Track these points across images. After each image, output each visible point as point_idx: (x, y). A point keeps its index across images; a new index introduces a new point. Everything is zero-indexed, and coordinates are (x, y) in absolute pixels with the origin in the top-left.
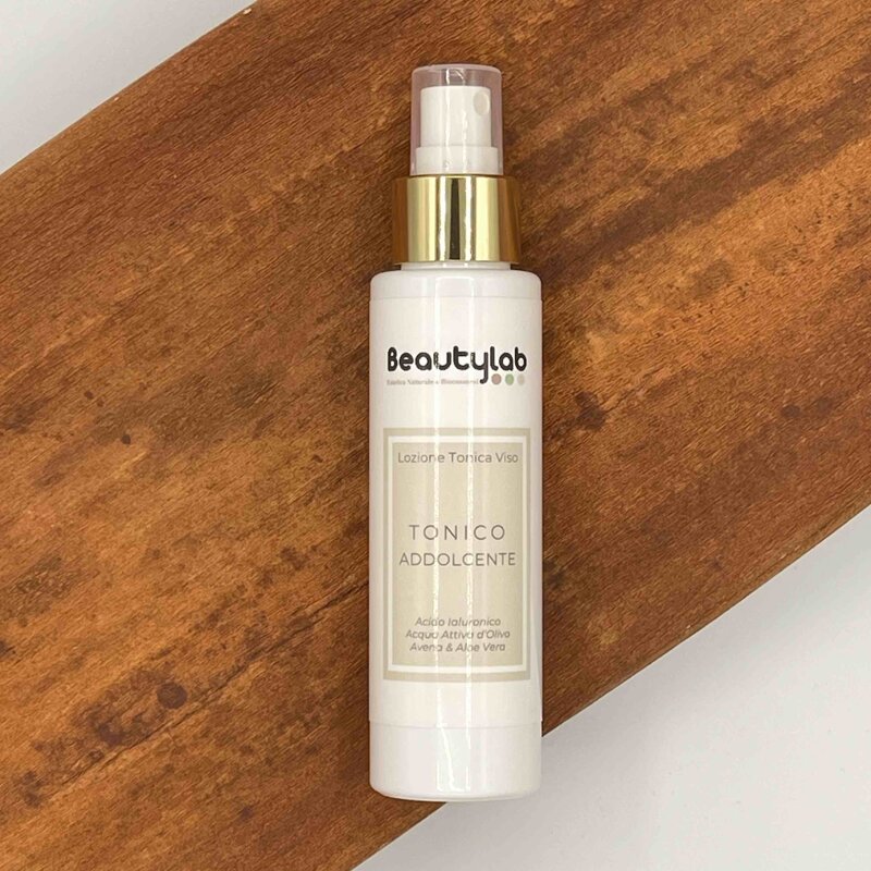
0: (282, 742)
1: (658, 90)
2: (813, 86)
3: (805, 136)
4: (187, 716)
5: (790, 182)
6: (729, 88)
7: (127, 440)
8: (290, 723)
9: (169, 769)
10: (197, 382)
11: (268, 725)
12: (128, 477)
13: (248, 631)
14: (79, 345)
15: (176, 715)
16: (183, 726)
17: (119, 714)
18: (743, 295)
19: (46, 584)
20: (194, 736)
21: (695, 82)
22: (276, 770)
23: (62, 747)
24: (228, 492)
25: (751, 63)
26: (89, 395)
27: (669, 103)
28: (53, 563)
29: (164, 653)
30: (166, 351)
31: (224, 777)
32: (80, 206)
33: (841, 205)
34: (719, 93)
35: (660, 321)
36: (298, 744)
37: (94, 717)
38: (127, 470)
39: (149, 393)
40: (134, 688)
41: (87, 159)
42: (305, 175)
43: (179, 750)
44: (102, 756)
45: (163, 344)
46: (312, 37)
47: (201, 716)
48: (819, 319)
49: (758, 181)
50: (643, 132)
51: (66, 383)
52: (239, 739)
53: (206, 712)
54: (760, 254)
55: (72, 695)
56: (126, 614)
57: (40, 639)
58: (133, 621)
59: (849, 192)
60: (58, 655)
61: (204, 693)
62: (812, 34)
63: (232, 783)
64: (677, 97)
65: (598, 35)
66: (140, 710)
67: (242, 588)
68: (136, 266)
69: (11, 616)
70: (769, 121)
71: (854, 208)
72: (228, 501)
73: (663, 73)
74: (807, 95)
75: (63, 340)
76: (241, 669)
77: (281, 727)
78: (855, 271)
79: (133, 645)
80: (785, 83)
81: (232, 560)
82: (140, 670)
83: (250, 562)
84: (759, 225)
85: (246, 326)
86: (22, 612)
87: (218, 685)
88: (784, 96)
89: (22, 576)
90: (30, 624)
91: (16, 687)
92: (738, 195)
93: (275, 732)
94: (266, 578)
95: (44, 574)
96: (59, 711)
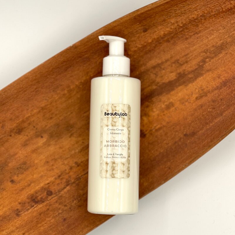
0: (73, 204)
1: (158, 65)
2: (192, 65)
3: (190, 76)
4: (52, 198)
5: (186, 86)
6: (174, 65)
7: (42, 137)
8: (75, 200)
9: (48, 209)
10: (58, 125)
11: (70, 200)
12: (42, 145)
13: (67, 180)
14: (33, 116)
15: (50, 197)
16: (52, 200)
17: (38, 196)
18: (176, 109)
19: (23, 168)
20: (54, 202)
21: (166, 64)
22: (72, 210)
23: (25, 203)
24: (64, 149)
25: (179, 60)
26: (34, 127)
27: (161, 68)
28: (25, 163)
29: (48, 183)
30: (51, 118)
31: (60, 211)
32: (34, 86)
33: (197, 91)
34: (172, 66)
35: (158, 115)
36: (76, 205)
37: (32, 197)
38: (42, 144)
39: (47, 127)
40: (41, 191)
41: (36, 76)
42: (82, 81)
43: (50, 205)
44: (33, 206)
45: (51, 116)
46: (85, 52)
47: (55, 198)
48: (192, 115)
49: (180, 85)
50: (155, 74)
51: (29, 124)
52: (64, 203)
53: (57, 197)
54: (180, 100)
55: (27, 192)
56: (40, 175)
57: (21, 180)
58: (42, 177)
59: (199, 88)
60: (25, 183)
61: (56, 193)
62: (191, 54)
63: (62, 213)
64: (163, 67)
65: (146, 53)
66: (42, 196)
67: (66, 170)
68: (46, 99)
69: (15, 174)
70: (182, 73)
71: (200, 91)
72: (63, 151)
73: (160, 62)
74: (190, 67)
75: (29, 115)
76: (65, 188)
77: (73, 201)
78: (200, 105)
79: (41, 181)
80: (186, 65)
81: (64, 164)
82: (42, 187)
83: (68, 164)
84: (180, 94)
85: (69, 113)
86: (18, 174)
87: (59, 191)
88: (185, 67)
89: (18, 166)
90: (19, 176)
91: (16, 190)
92: (175, 88)
93: (72, 202)
94: (71, 168)
95: (23, 166)
96: (25, 196)
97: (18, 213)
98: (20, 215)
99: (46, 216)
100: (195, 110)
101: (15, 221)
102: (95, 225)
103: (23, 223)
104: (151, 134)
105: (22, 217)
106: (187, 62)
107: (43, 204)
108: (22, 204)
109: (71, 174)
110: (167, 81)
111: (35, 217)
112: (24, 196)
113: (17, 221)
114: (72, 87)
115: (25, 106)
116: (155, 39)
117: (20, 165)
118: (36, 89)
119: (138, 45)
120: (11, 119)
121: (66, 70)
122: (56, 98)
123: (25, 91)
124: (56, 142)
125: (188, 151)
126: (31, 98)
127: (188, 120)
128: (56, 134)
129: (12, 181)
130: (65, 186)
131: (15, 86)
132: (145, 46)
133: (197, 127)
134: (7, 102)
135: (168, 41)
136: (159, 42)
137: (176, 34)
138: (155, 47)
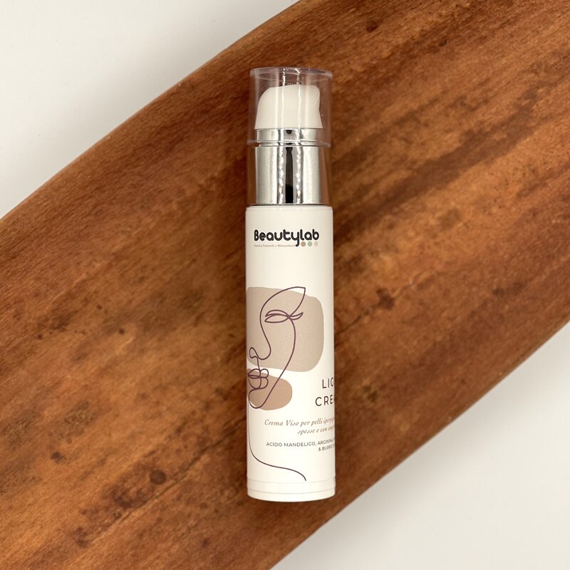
0: (223, 500)
1: (412, 116)
2: (500, 108)
3: (496, 137)
5: (489, 163)
6: (452, 112)
7: (122, 332)
8: (227, 488)
9: (160, 520)
10: (160, 296)
11: (214, 490)
12: (124, 353)
13: (199, 437)
14: (94, 278)
15: (161, 488)
16: (166, 494)
17: (128, 490)
18: (468, 227)
19: (81, 418)
20: (173, 500)
21: (433, 110)
22: (220, 516)
23: (97, 511)
24: (182, 358)
25: (463, 97)
26: (99, 307)
27: (419, 122)
28: (84, 405)
29: (152, 452)
30: (142, 279)
31: (192, 522)
32: (90, 200)
33: (519, 175)
34: (447, 115)
35: (422, 246)
36: (232, 500)
37: (114, 493)
38: (123, 349)
39: (134, 304)
40: (136, 474)
42: (216, 174)
43: (163, 509)
44: (120, 515)
45: (140, 275)
46: (217, 97)
47: (175, 487)
48: (511, 239)
49: (472, 163)
50: (405, 140)
51: (86, 301)
52: (198, 500)
53: (178, 485)
54: (476, 203)
55: (100, 481)
56: (128, 432)
57: (80, 450)
58: (133, 436)
59: (524, 167)
60: (91, 458)
61: (176, 474)
62: (498, 79)
63: (196, 525)
64: (423, 119)
65: (377, 86)
66: (140, 487)
67: (193, 413)
68: (123, 232)
69: (63, 437)
70: (476, 130)
71: (527, 175)
72: (182, 363)
73: (414, 106)
74: (497, 113)
75: (84, 276)
76: (197, 459)
77: (222, 491)
78: (530, 210)
79: (134, 449)
80: (483, 108)
81: (187, 396)
82: (138, 464)
83: (198, 398)
84: (474, 188)
85: (187, 263)
86: (68, 435)
87: (184, 469)
88: (483, 115)
89: (67, 414)
90: (73, 442)
91: (68, 479)
92: (461, 172)
93: (219, 494)
94: (208, 406)
95: (80, 411)
96: (94, 490)
97: (82, 539)
98: (87, 542)
99: (156, 538)
100: (518, 224)
101: (78, 560)
102: (285, 549)
103: (98, 563)
104: (408, 297)
105: (94, 547)
106: (486, 101)
107: (144, 507)
108: (91, 512)
109: (209, 421)
110: (437, 155)
111: (128, 543)
112: (92, 492)
113: (83, 558)
114: (188, 193)
115: (70, 254)
116: (397, 46)
117: (72, 411)
118: (95, 206)
119: (353, 67)
120: (37, 295)
121: (170, 150)
122: (152, 226)
123: (67, 216)
124: (159, 340)
125: (508, 334)
126: (86, 231)
127: (501, 253)
128: (156, 319)
129: (57, 456)
130: (197, 456)
131: (41, 204)
132: (375, 67)
133: (527, 269)
134: (23, 250)
135: (433, 49)
136: (408, 53)
137: (454, 29)
138: (399, 70)
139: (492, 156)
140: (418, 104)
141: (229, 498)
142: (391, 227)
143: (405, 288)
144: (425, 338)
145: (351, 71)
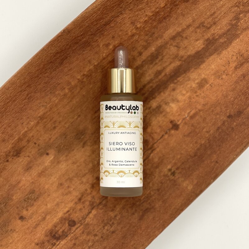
0: (104, 231)
1: (179, 34)
2: (222, 26)
3: (221, 40)
4: (77, 228)
5: (219, 54)
6: (198, 31)
7: (48, 154)
8: (106, 225)
9: (75, 244)
10: (64, 135)
11: (100, 227)
12: (50, 164)
13: (90, 202)
14: (31, 129)
15: (74, 228)
16: (76, 231)
17: (58, 231)
18: (212, 86)
19: (32, 198)
20: (80, 234)
21: (189, 30)
22: (104, 239)
23: (44, 243)
24: (78, 164)
25: (203, 23)
26: (35, 143)
27: (182, 37)
28: (32, 192)
29: (68, 211)
30: (55, 128)
31: (90, 244)
32: (25, 92)
33: (235, 58)
34: (196, 32)
35: (190, 98)
36: (109, 231)
37: (51, 233)
38: (49, 163)
39: (52, 140)
40: (61, 223)
41: (25, 79)
42: (85, 73)
43: (76, 239)
44: (55, 244)
45: (53, 126)
46: (82, 35)
47: (81, 227)
48: (233, 90)
49: (211, 55)
50: (176, 46)
51: (28, 141)
52: (93, 232)
53: (82, 226)
54: (214, 74)
55: (44, 228)
56: (55, 203)
57: (33, 214)
58: (58, 205)
59: (236, 54)
60: (38, 217)
61: (81, 221)
62: (219, 12)
63: (93, 245)
64: (184, 35)
65: (160, 22)
66: (64, 229)
67: (86, 190)
68: (43, 106)
69: (24, 208)
70: (211, 38)
71: (238, 58)
72: (78, 166)
73: (180, 29)
74: (220, 29)
75: (26, 129)
76: (90, 212)
77: (104, 227)
78: (242, 75)
79: (59, 211)
80: (214, 27)
81: (82, 182)
82: (62, 218)
83: (88, 183)
84: (213, 67)
85: (76, 117)
86: (26, 207)
87: (84, 218)
88: (214, 30)
89: (25, 197)
90: (29, 210)
91: (28, 228)
92: (206, 59)
93: (102, 229)
94: (93, 186)
95: (31, 195)
96: (41, 233)
100: (236, 82)
104: (185, 123)
106: (215, 23)
107: (67, 238)
108: (41, 244)
109: (94, 193)
110: (193, 52)
114: (73, 83)
115: (18, 119)
117: (27, 195)
118: (28, 95)
120: (4, 141)
121: (61, 63)
122: (56, 102)
123: (14, 101)
125: (236, 137)
126: (24, 107)
127: (229, 97)
128: (64, 146)
129: (22, 218)
130: (90, 211)
132: (158, 12)
133: (243, 104)
136: (174, 4)
138: (170, 13)
139: (220, 50)
140: (181, 29)
141: (107, 230)
142: (174, 90)
143: (184, 119)
144: (196, 143)
145: (147, 15)
